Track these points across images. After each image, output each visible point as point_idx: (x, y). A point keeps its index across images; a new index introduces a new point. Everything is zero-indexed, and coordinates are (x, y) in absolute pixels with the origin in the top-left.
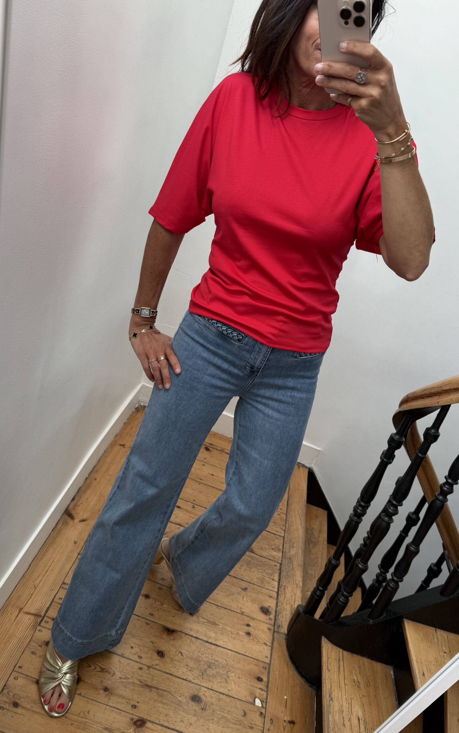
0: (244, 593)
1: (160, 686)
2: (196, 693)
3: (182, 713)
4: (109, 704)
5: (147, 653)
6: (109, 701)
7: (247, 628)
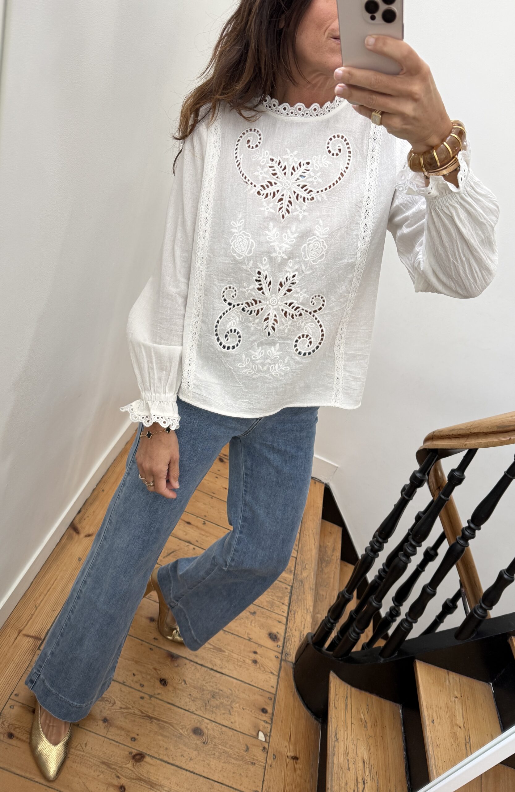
0: (252, 618)
1: (162, 717)
2: (198, 725)
3: (183, 747)
4: (107, 736)
5: (150, 681)
6: (108, 733)
7: (254, 655)
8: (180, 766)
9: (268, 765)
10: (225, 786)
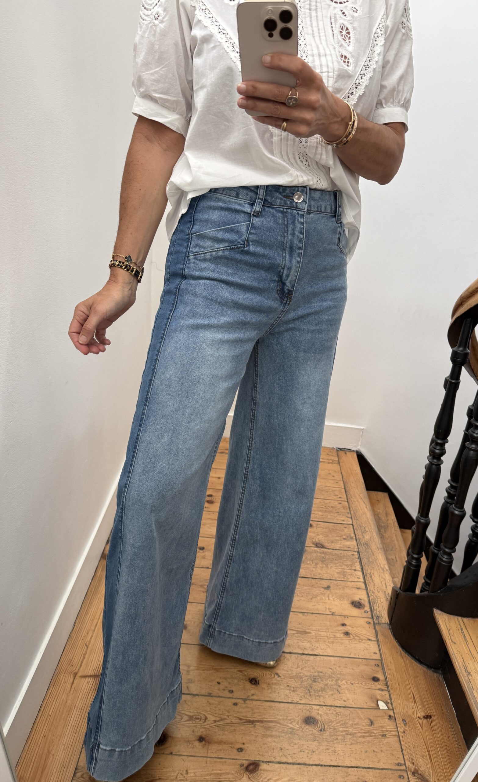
0: (328, 592)
1: (264, 718)
2: (308, 714)
3: (299, 742)
4: (209, 755)
5: (239, 685)
6: (209, 751)
7: (343, 628)
8: (302, 762)
9: (401, 732)
10: (360, 769)
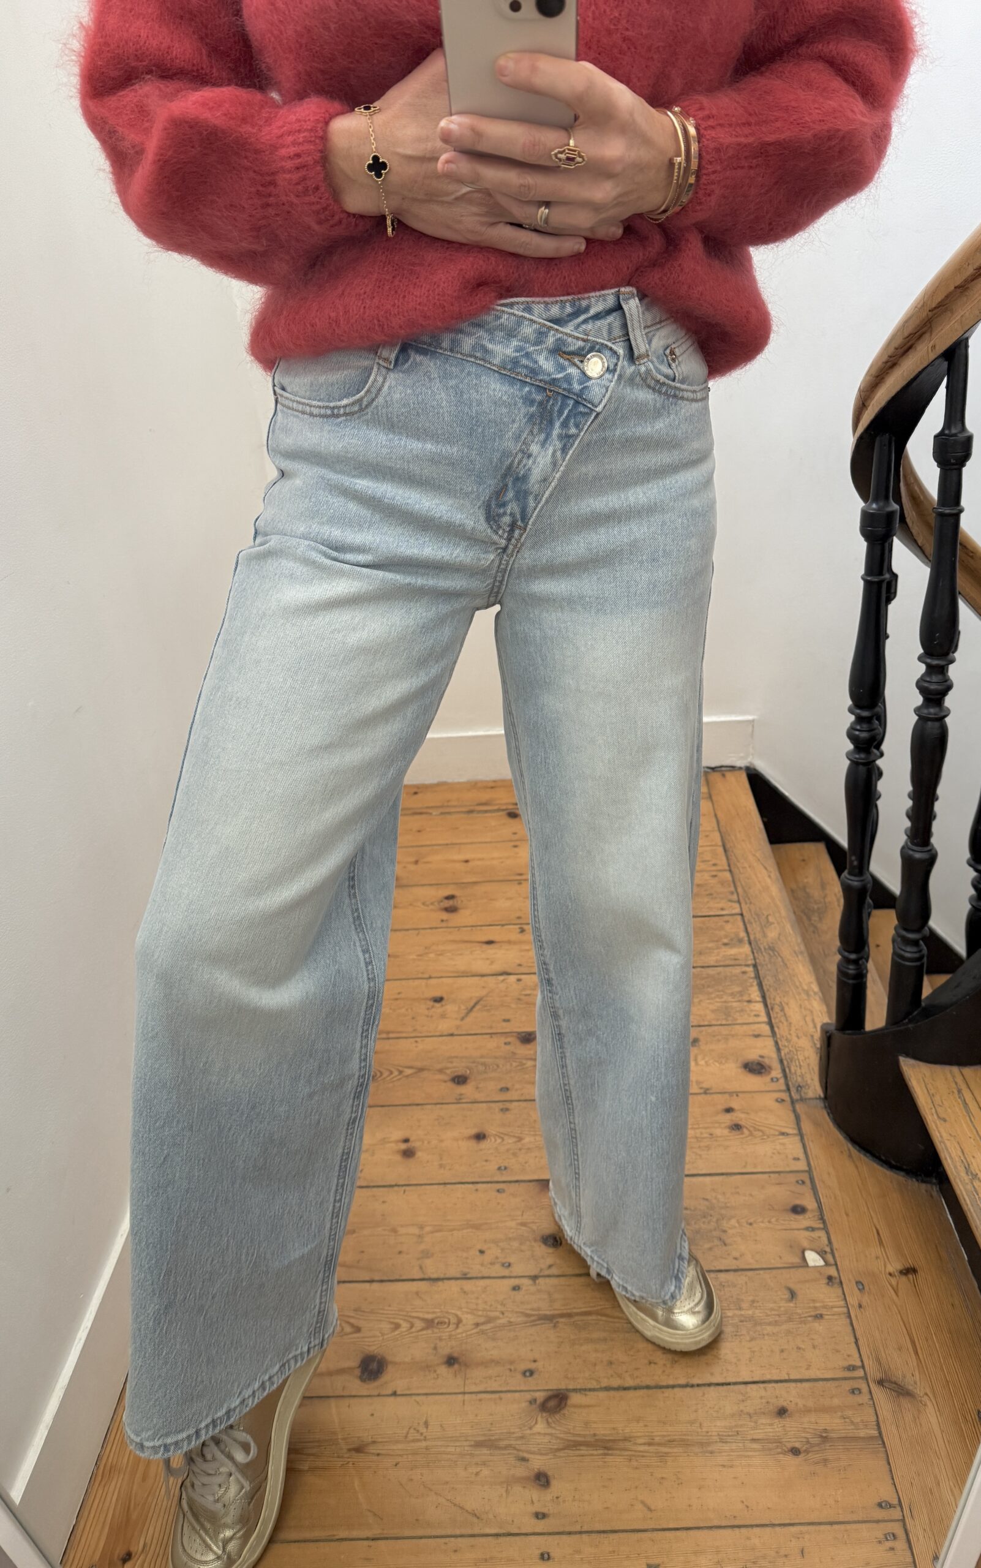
4: (467, 1390)
5: (522, 1251)
6: (468, 1382)
7: (728, 1116)
8: (653, 1383)
9: (853, 1306)
10: (773, 1385)
